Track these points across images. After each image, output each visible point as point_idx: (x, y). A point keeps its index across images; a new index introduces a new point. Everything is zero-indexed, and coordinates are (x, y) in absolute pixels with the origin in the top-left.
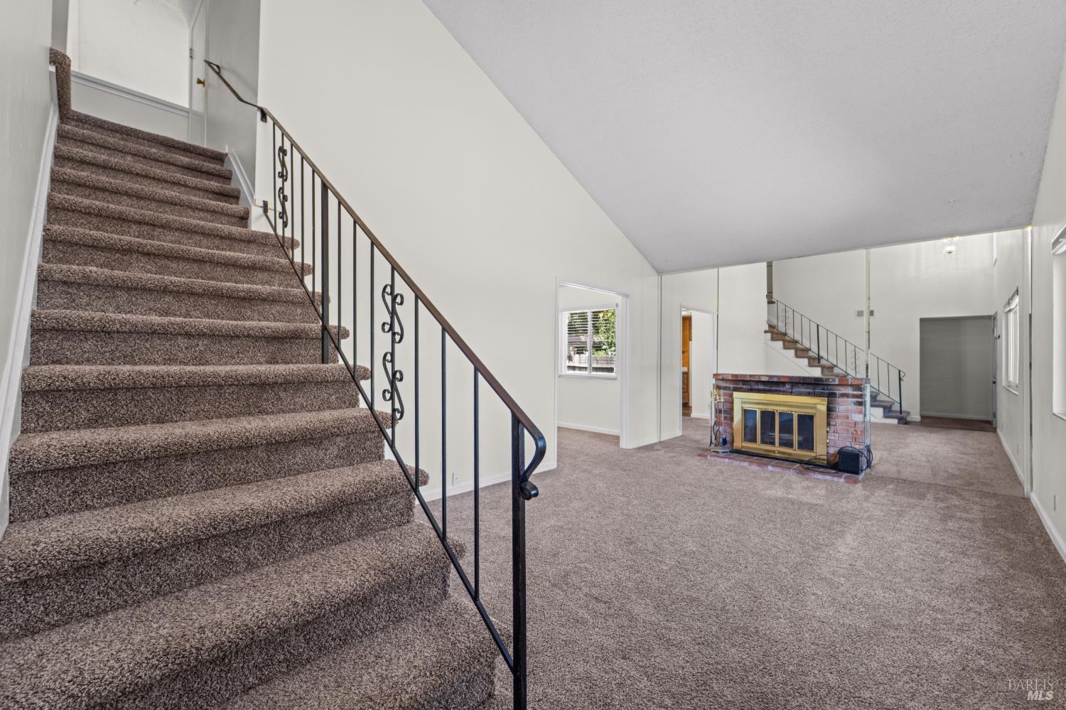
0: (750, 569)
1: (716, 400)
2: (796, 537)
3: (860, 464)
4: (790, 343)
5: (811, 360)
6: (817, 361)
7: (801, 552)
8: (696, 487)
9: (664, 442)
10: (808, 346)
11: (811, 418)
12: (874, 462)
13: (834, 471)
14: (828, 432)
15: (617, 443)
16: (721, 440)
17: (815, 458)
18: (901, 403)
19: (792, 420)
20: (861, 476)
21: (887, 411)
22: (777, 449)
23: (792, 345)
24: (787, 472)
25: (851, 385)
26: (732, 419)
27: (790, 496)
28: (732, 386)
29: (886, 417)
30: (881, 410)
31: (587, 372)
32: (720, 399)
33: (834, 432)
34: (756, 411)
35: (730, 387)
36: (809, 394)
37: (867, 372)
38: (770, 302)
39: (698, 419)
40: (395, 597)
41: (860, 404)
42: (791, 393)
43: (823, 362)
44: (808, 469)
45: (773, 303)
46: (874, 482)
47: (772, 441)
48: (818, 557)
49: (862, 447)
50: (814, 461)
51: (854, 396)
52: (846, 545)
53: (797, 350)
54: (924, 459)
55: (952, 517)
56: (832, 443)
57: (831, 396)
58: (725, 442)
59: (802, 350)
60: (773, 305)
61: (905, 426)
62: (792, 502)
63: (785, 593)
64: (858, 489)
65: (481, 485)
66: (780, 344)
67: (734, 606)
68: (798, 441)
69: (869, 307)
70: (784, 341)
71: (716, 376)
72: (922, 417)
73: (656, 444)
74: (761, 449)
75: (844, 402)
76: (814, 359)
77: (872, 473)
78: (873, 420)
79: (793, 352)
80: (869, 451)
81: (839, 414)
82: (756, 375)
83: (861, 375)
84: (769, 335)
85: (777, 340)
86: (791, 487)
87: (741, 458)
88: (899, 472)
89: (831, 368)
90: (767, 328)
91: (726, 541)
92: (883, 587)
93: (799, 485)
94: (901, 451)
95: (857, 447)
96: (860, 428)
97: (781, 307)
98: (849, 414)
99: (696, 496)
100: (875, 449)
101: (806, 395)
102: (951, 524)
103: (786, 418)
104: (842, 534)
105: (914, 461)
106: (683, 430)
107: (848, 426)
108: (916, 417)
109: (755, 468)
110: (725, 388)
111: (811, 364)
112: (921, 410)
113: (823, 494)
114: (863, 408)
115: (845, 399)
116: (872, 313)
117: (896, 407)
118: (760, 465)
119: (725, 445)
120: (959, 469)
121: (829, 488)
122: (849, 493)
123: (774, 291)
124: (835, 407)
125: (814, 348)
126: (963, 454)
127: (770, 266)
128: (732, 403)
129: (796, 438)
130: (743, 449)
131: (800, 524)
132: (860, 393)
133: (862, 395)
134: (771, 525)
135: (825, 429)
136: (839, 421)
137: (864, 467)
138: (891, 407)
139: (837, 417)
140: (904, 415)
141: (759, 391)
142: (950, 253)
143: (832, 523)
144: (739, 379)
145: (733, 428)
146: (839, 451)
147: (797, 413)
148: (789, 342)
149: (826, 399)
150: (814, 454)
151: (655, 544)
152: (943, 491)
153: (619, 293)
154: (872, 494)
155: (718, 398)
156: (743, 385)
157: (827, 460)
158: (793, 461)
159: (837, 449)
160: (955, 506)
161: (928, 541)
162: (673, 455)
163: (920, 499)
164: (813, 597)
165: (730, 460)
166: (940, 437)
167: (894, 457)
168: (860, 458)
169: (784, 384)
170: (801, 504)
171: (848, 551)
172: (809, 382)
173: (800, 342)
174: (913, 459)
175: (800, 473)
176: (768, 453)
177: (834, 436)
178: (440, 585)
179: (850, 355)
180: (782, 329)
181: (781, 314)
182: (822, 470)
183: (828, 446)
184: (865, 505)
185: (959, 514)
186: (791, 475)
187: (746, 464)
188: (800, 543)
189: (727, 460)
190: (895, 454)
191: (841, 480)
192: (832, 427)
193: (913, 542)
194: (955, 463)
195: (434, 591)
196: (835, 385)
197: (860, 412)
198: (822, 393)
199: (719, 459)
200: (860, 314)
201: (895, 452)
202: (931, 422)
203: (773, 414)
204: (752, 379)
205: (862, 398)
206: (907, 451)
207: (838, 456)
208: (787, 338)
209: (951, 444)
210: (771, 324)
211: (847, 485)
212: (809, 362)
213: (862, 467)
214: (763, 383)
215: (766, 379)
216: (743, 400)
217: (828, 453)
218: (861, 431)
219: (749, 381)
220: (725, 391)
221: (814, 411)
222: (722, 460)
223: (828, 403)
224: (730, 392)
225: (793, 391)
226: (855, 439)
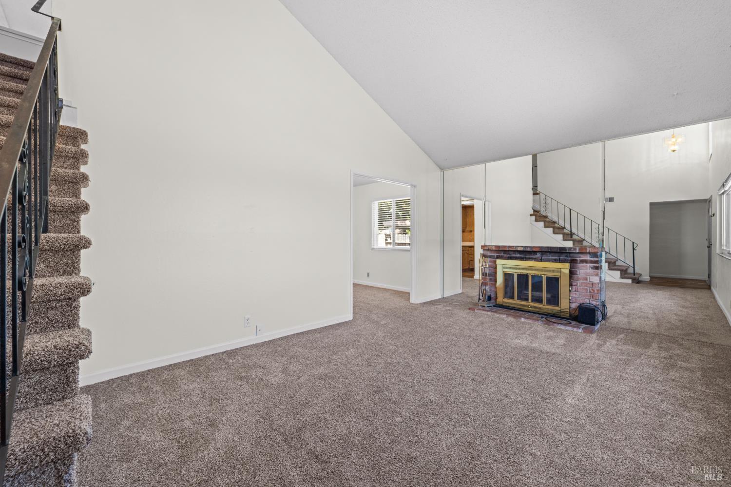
1: (482, 265)
2: (529, 386)
3: (596, 317)
4: (550, 224)
5: (566, 236)
6: (570, 236)
7: (530, 402)
9: (446, 298)
10: (563, 225)
11: (557, 279)
12: (609, 315)
13: (574, 323)
14: (570, 291)
15: (409, 299)
16: (487, 297)
17: (561, 311)
18: (634, 267)
19: (542, 282)
20: (598, 326)
21: (623, 273)
22: (530, 304)
25: (589, 253)
26: (495, 281)
27: (533, 345)
28: (495, 255)
29: (622, 277)
30: (619, 272)
31: (391, 246)
32: (485, 265)
33: (575, 291)
34: (513, 274)
36: (555, 261)
38: (535, 194)
41: (597, 268)
42: (541, 260)
43: (575, 237)
44: (553, 321)
45: (537, 194)
46: (608, 332)
47: (526, 297)
48: (545, 409)
49: (598, 304)
50: (559, 314)
51: (592, 262)
52: (574, 396)
53: (554, 228)
54: (651, 312)
55: (674, 366)
56: (574, 300)
57: (573, 262)
58: (490, 298)
59: (559, 228)
61: (638, 284)
62: (533, 350)
64: (593, 339)
66: (542, 224)
68: (547, 298)
70: (545, 222)
71: (483, 247)
72: (651, 277)
74: (517, 304)
75: (584, 266)
76: (568, 234)
77: (607, 324)
78: (610, 281)
79: (551, 229)
80: (604, 306)
81: (579, 276)
82: (513, 246)
83: (598, 245)
84: (534, 217)
85: (540, 221)
86: (536, 337)
87: (501, 312)
88: (629, 323)
89: (581, 241)
90: (532, 212)
91: (465, 391)
93: (544, 335)
94: (632, 305)
95: (594, 303)
96: (596, 288)
97: (543, 196)
98: (588, 277)
100: (609, 304)
101: (553, 262)
102: (673, 374)
103: (536, 280)
104: (571, 384)
105: (642, 314)
106: (462, 288)
107: (587, 286)
108: (646, 277)
109: (511, 319)
110: (490, 257)
112: (650, 273)
113: (562, 344)
114: (599, 271)
115: (585, 264)
117: (631, 270)
118: (515, 317)
119: (490, 301)
120: (680, 321)
121: (568, 338)
122: (585, 342)
123: (538, 185)
124: (577, 271)
125: (568, 226)
126: (683, 307)
128: (496, 268)
129: (544, 295)
130: (504, 304)
132: (597, 259)
133: (598, 261)
135: (568, 288)
136: (579, 282)
137: (600, 319)
138: (627, 270)
139: (578, 279)
140: (636, 276)
141: (516, 258)
142: (674, 151)
143: (565, 372)
144: (501, 249)
145: (496, 288)
146: (578, 307)
147: (545, 276)
148: (548, 222)
149: (569, 264)
150: (559, 309)
152: (666, 340)
154: (605, 343)
156: (504, 254)
157: (570, 313)
158: (542, 314)
159: (578, 305)
160: (677, 355)
161: (651, 391)
162: (448, 308)
163: (646, 348)
165: (492, 313)
166: (665, 293)
167: (626, 310)
168: (596, 312)
169: (535, 252)
170: (541, 352)
171: (574, 402)
172: (555, 251)
173: (557, 222)
174: (641, 312)
175: (547, 323)
176: (523, 307)
177: (575, 294)
179: (595, 231)
180: (543, 213)
181: (543, 201)
182: (564, 322)
183: (570, 302)
184: (598, 353)
185: (680, 363)
186: (539, 326)
187: (504, 316)
188: (532, 392)
189: (489, 313)
190: (627, 308)
191: (578, 331)
192: (574, 287)
193: (636, 393)
194: (676, 315)
196: (576, 253)
197: (597, 275)
198: (565, 259)
199: (483, 312)
201: (627, 306)
202: (659, 281)
203: (527, 276)
204: (511, 249)
205: (598, 264)
206: (637, 305)
207: (578, 310)
208: (547, 219)
209: (674, 299)
210: (535, 209)
211: (584, 335)
212: (563, 237)
213: (598, 319)
214: (520, 252)
215: (521, 249)
216: (504, 266)
217: (570, 308)
218: (598, 290)
219: (509, 251)
220: (490, 259)
221: (559, 274)
222: (486, 313)
223: (571, 267)
224: (494, 259)
225: (543, 258)
226: (593, 296)
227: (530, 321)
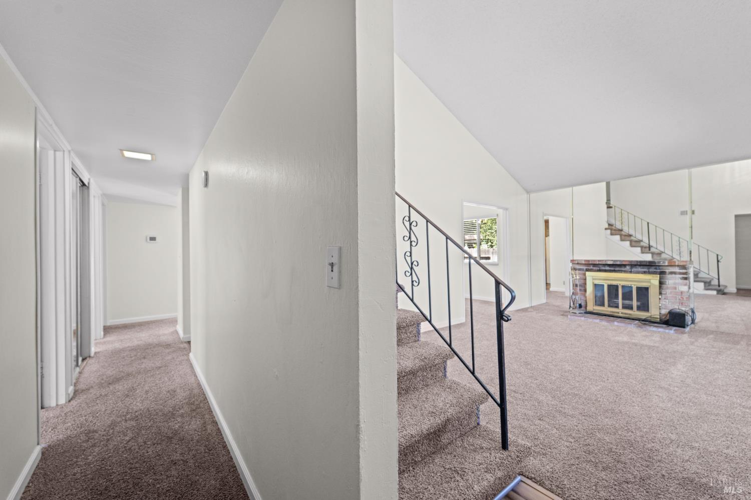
0: (610, 381)
1: (573, 278)
2: (641, 365)
3: (686, 321)
6: (648, 249)
7: (645, 373)
8: (564, 334)
9: (534, 306)
10: (641, 238)
11: (647, 289)
12: (697, 321)
13: (665, 326)
14: (660, 299)
16: (578, 305)
17: (651, 317)
18: (719, 279)
19: (631, 291)
20: (687, 329)
21: (707, 285)
22: (620, 311)
23: (627, 238)
24: (630, 326)
25: (678, 266)
26: (585, 291)
27: (633, 341)
28: (585, 268)
29: (706, 289)
30: (702, 284)
32: (576, 277)
33: (665, 299)
34: (604, 285)
35: (583, 269)
36: (645, 273)
37: (691, 256)
38: (609, 207)
39: (556, 292)
40: (425, 374)
41: (686, 279)
42: (631, 272)
43: (652, 250)
44: (645, 324)
45: (611, 207)
46: (698, 333)
47: (616, 305)
48: (658, 376)
49: (687, 309)
50: (649, 319)
51: (681, 273)
52: (678, 370)
53: (631, 241)
54: (739, 319)
56: (663, 307)
57: (662, 273)
58: (580, 306)
59: (636, 241)
60: (611, 209)
61: (723, 296)
62: (636, 345)
63: (637, 394)
64: (685, 338)
65: (452, 324)
66: (618, 237)
67: (603, 399)
68: (637, 305)
69: (691, 207)
70: (621, 235)
71: (572, 261)
72: (738, 289)
73: (528, 308)
74: (607, 311)
75: (672, 277)
76: (645, 247)
77: (696, 327)
78: (696, 292)
79: (628, 243)
80: (693, 312)
81: (669, 286)
82: (603, 260)
83: (686, 257)
84: (609, 231)
85: (616, 235)
86: (633, 336)
88: (717, 327)
89: (660, 254)
90: (607, 226)
91: (591, 365)
92: (706, 394)
93: (639, 334)
94: (719, 313)
95: (683, 309)
96: (685, 296)
97: (618, 211)
98: (677, 286)
99: (565, 339)
100: (698, 312)
101: (642, 273)
103: (627, 290)
104: (674, 364)
106: (547, 299)
107: (676, 295)
108: (732, 289)
109: (605, 323)
110: (580, 270)
111: (644, 251)
112: (737, 285)
113: (658, 340)
114: (687, 281)
115: (674, 275)
116: (693, 212)
117: (715, 282)
118: (608, 321)
119: (580, 308)
121: (663, 336)
122: (678, 340)
123: (611, 199)
124: (666, 282)
125: (646, 240)
127: (608, 185)
128: (585, 279)
129: (635, 303)
130: (594, 311)
131: (643, 357)
132: (686, 271)
134: (622, 358)
135: (658, 297)
136: (668, 291)
137: (689, 323)
138: (710, 282)
139: (667, 288)
140: (722, 288)
141: (605, 271)
143: (667, 357)
144: (590, 263)
145: (586, 297)
147: (635, 286)
148: (625, 236)
149: (659, 275)
150: (649, 315)
151: (543, 366)
153: (499, 208)
154: (697, 341)
155: (574, 276)
156: (593, 267)
157: (660, 318)
158: (633, 319)
159: (668, 311)
161: (741, 369)
162: (541, 315)
163: (735, 344)
164: (656, 397)
165: (586, 318)
167: (713, 317)
168: (686, 316)
169: (625, 266)
170: (642, 346)
171: (679, 373)
172: (645, 264)
173: (634, 235)
174: (729, 319)
175: (639, 326)
176: (613, 314)
177: (665, 301)
178: (443, 371)
179: (675, 244)
180: (619, 226)
181: (618, 216)
182: (656, 325)
183: (660, 309)
184: (691, 347)
186: (632, 327)
187: (598, 321)
188: (644, 368)
189: (583, 318)
191: (671, 331)
192: (663, 296)
193: (728, 370)
195: (441, 374)
196: (665, 266)
197: (686, 285)
198: (655, 271)
199: (576, 318)
200: (684, 213)
201: (714, 314)
203: (617, 287)
204: (600, 263)
205: (686, 275)
206: (725, 313)
207: (668, 315)
208: (623, 233)
210: (610, 223)
211: (676, 335)
212: (642, 250)
213: (687, 323)
214: (609, 265)
215: (611, 263)
216: (594, 278)
217: (660, 313)
218: (687, 298)
219: (598, 264)
220: (579, 271)
221: (649, 284)
222: (579, 318)
223: (660, 279)
224: (583, 272)
225: (632, 270)
226: (682, 304)
227: (622, 325)
